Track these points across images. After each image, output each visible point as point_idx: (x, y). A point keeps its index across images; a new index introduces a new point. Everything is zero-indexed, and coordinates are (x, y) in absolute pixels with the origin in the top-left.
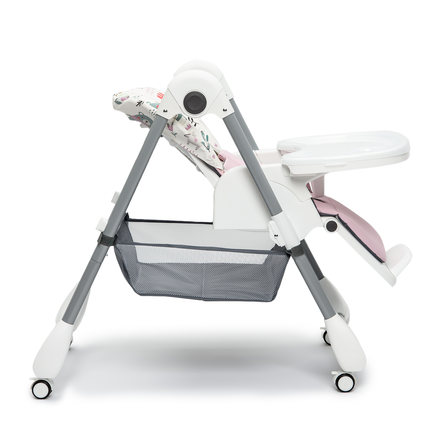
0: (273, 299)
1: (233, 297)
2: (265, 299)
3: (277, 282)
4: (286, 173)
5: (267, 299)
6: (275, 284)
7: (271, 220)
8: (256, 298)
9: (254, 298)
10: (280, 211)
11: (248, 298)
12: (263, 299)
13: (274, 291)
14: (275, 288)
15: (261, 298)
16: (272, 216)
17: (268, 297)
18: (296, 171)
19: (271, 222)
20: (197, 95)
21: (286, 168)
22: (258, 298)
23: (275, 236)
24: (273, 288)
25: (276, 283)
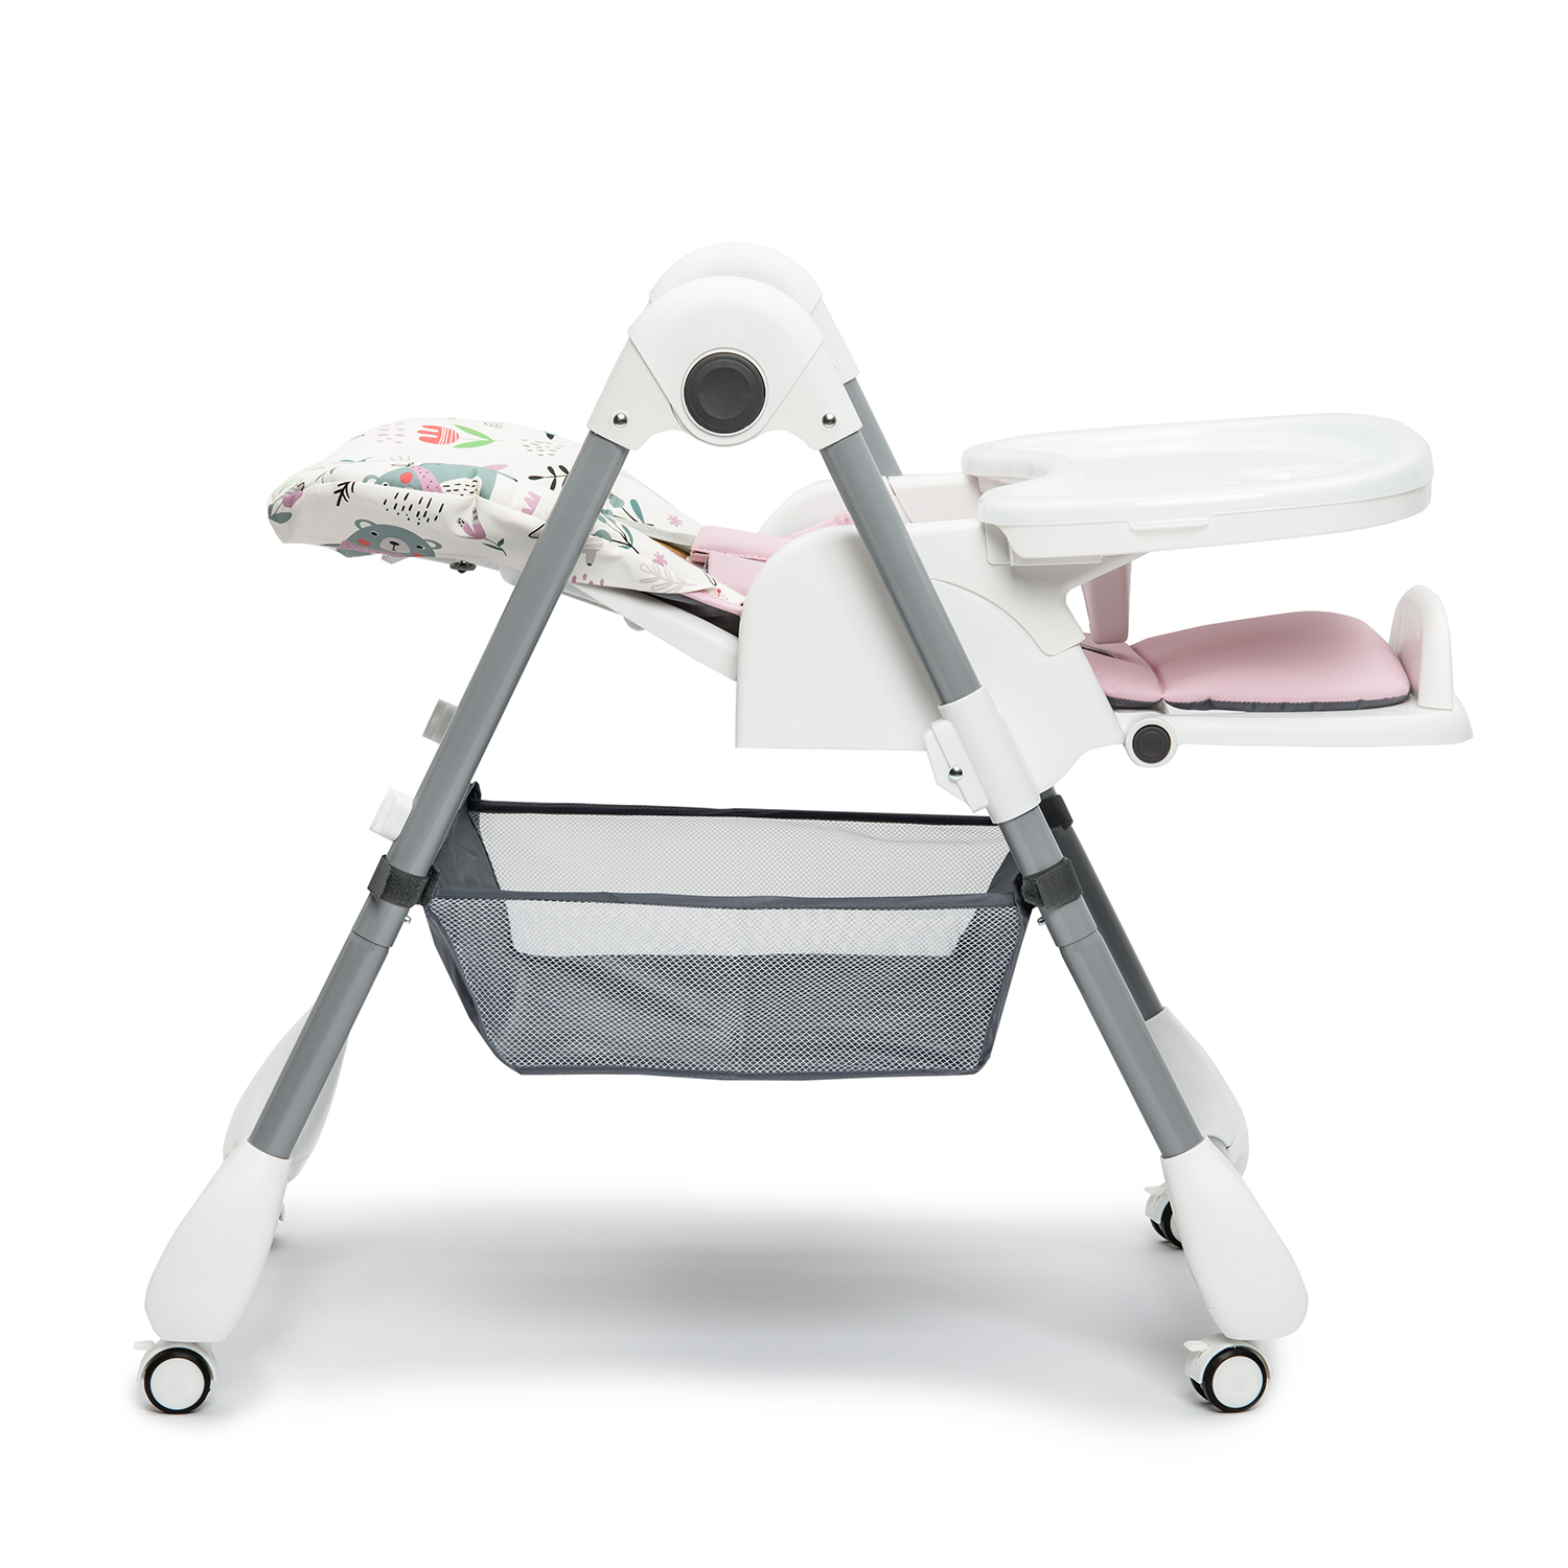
0: (981, 1064)
1: (842, 1063)
2: (954, 1065)
3: (992, 1003)
4: (994, 556)
5: (961, 1066)
7: (939, 716)
8: (921, 1064)
9: (914, 1063)
10: (972, 684)
11: (896, 1064)
12: (947, 1064)
13: (983, 1036)
14: (985, 1024)
15: (939, 1063)
16: (944, 703)
17: (966, 1058)
18: (1027, 548)
19: (940, 726)
20: (733, 365)
21: (995, 536)
22: (928, 1065)
23: (953, 772)
24: (981, 1027)
25: (988, 1006)
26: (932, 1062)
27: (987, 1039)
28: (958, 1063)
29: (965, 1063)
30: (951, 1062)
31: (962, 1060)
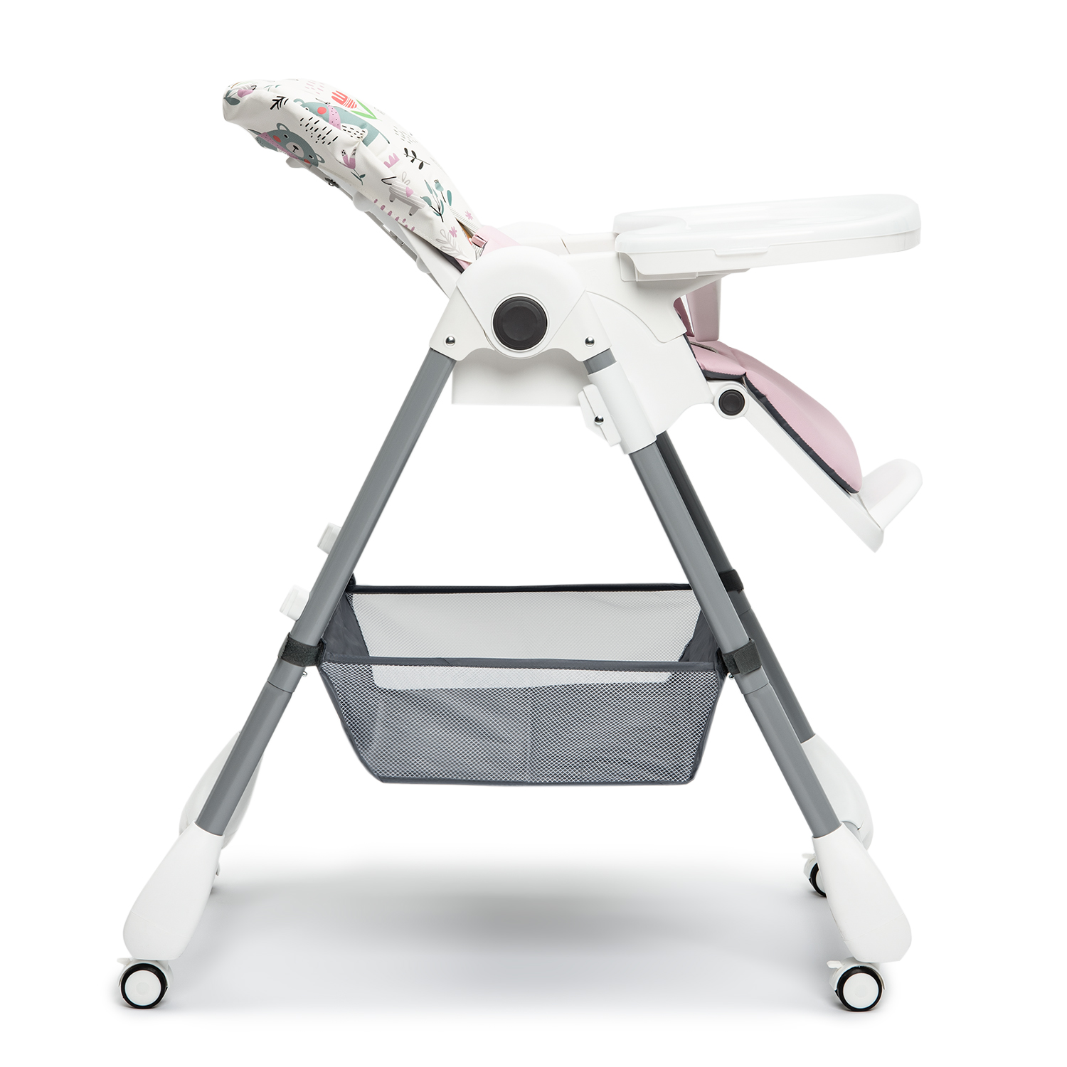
0: (692, 777)
1: (598, 776)
2: (673, 778)
3: (699, 737)
5: (678, 779)
6: (696, 742)
8: (651, 777)
9: (646, 777)
11: (634, 777)
12: (668, 777)
13: (693, 759)
14: (694, 751)
15: (663, 777)
17: (681, 773)
22: (656, 778)
24: (692, 752)
25: (696, 738)
26: (659, 776)
27: (695, 761)
28: (676, 776)
29: (680, 777)
30: (671, 776)
31: (678, 775)
